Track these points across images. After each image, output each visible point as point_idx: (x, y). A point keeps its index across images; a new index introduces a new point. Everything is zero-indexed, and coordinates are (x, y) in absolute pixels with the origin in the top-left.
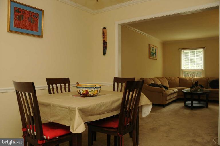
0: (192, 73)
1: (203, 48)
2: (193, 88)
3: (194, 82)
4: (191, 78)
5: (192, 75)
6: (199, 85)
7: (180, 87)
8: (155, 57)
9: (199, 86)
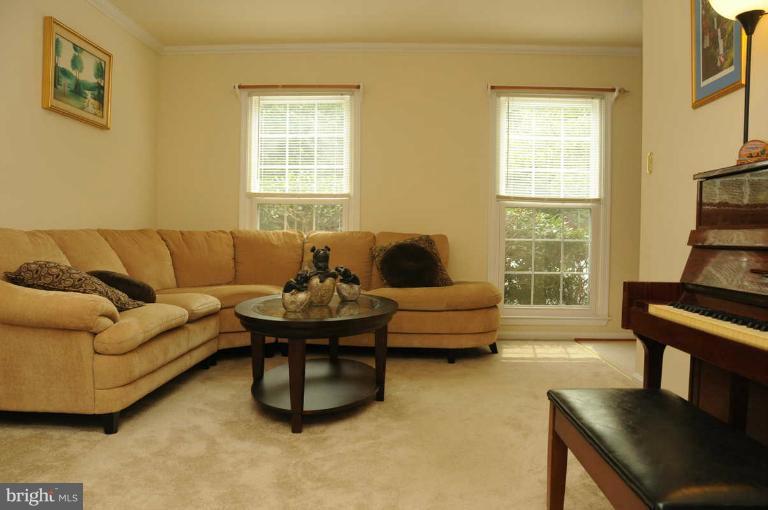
0: (298, 216)
1: (352, 88)
2: (300, 290)
3: (309, 256)
4: (294, 236)
5: (300, 225)
6: (333, 271)
7: (235, 281)
8: (90, 108)
9: (334, 276)
